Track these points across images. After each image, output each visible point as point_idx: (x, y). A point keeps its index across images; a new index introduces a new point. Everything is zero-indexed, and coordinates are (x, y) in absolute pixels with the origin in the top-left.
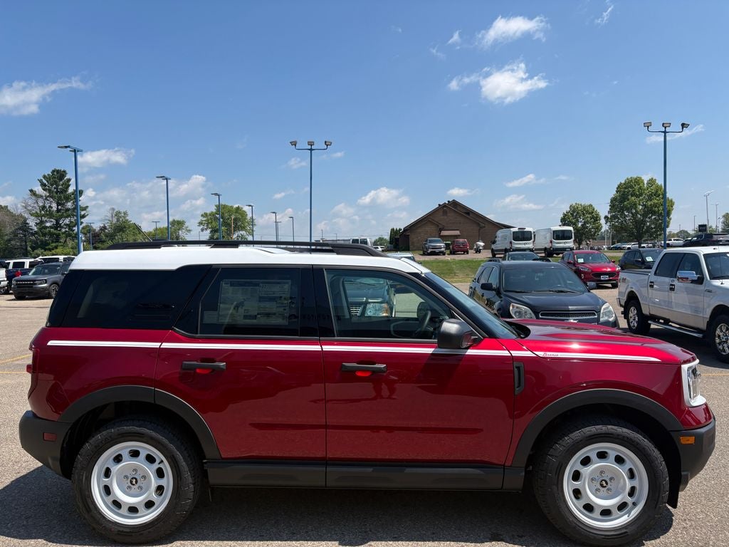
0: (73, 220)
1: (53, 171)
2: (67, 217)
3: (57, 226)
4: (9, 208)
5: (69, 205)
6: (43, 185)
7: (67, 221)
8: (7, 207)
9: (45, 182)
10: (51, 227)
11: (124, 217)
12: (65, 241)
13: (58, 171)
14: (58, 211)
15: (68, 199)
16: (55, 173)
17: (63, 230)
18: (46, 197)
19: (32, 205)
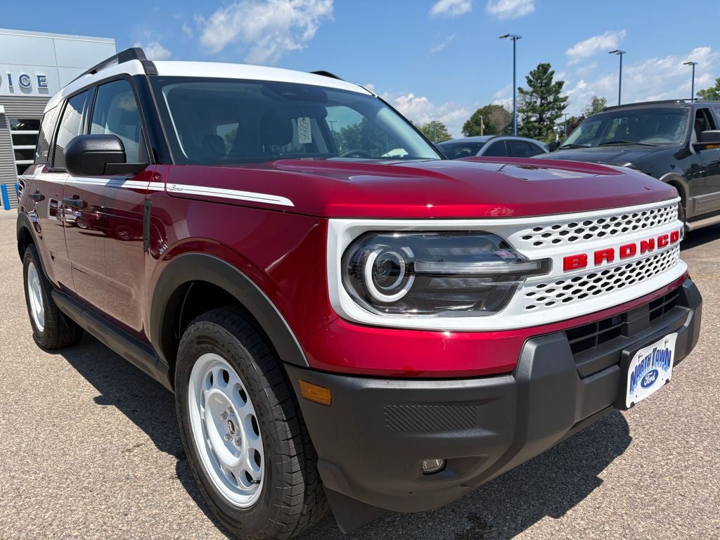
0: (554, 113)
1: (539, 66)
2: (548, 110)
3: (541, 120)
4: (504, 108)
5: (551, 98)
6: (529, 82)
7: (548, 115)
8: (502, 106)
9: (531, 77)
10: (535, 122)
11: (602, 105)
12: (547, 134)
13: (542, 66)
14: (542, 105)
15: (549, 93)
16: (540, 68)
17: (545, 123)
18: (532, 93)
19: (521, 102)
